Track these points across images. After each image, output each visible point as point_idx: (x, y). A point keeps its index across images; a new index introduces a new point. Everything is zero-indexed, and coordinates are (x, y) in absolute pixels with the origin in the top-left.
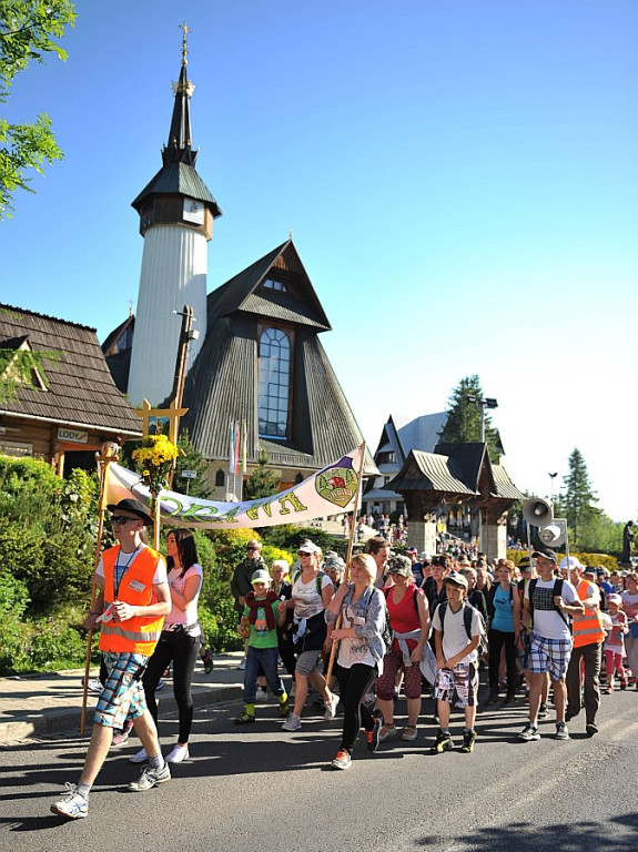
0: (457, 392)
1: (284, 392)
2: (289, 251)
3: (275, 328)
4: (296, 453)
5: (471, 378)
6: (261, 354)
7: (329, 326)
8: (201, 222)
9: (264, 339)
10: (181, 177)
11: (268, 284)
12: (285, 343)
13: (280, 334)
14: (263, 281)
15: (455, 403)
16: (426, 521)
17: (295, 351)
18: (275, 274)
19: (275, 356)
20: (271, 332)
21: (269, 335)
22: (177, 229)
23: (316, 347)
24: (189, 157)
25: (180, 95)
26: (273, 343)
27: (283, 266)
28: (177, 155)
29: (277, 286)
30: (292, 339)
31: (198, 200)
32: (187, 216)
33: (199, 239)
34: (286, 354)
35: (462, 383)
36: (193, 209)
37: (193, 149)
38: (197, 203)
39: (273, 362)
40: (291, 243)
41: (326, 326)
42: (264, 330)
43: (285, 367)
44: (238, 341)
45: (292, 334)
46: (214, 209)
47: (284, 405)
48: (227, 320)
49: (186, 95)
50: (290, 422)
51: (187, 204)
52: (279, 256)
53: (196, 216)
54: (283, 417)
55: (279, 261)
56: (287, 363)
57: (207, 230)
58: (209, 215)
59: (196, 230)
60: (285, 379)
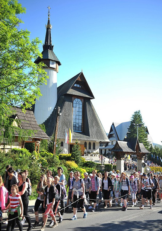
0: (133, 116)
1: (81, 118)
2: (81, 75)
3: (78, 98)
4: (85, 136)
5: (138, 111)
6: (74, 106)
7: (94, 97)
8: (55, 67)
9: (74, 102)
10: (49, 54)
11: (75, 85)
12: (81, 103)
13: (79, 100)
14: (74, 85)
15: (133, 119)
16: (121, 160)
17: (84, 105)
18: (77, 82)
19: (78, 107)
20: (76, 99)
21: (76, 101)
22: (48, 70)
23: (90, 104)
24: (51, 48)
25: (48, 29)
26: (77, 103)
27: (80, 80)
28: (48, 47)
29: (78, 86)
30: (83, 101)
31: (54, 61)
32: (51, 66)
33: (54, 72)
34: (81, 106)
35: (135, 113)
36: (53, 64)
37: (52, 45)
38: (54, 62)
39: (77, 109)
40: (82, 73)
41: (93, 98)
42: (74, 99)
43: (81, 110)
44: (67, 103)
45: (83, 100)
46: (59, 63)
47: (81, 121)
48: (63, 97)
49: (50, 28)
51: (51, 62)
52: (79, 77)
53: (54, 66)
54: (80, 125)
55: (79, 78)
56: (82, 109)
57: (57, 70)
58: (57, 65)
59: (54, 70)
60: (81, 114)
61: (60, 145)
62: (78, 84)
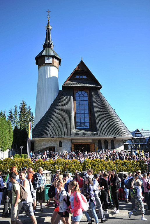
1: (87, 112)
3: (81, 91)
7: (101, 86)
9: (77, 95)
10: (45, 51)
11: (77, 77)
12: (86, 95)
13: (83, 92)
17: (90, 97)
22: (44, 66)
23: (98, 95)
24: (49, 45)
26: (81, 95)
32: (46, 62)
34: (86, 99)
36: (48, 59)
38: (49, 57)
42: (77, 92)
43: (86, 103)
45: (88, 92)
47: (87, 116)
50: (90, 122)
51: (46, 58)
54: (87, 120)
55: (78, 68)
56: (87, 101)
57: (54, 65)
58: (55, 60)
59: (50, 65)
60: (87, 107)
61: (58, 146)
62: (81, 75)
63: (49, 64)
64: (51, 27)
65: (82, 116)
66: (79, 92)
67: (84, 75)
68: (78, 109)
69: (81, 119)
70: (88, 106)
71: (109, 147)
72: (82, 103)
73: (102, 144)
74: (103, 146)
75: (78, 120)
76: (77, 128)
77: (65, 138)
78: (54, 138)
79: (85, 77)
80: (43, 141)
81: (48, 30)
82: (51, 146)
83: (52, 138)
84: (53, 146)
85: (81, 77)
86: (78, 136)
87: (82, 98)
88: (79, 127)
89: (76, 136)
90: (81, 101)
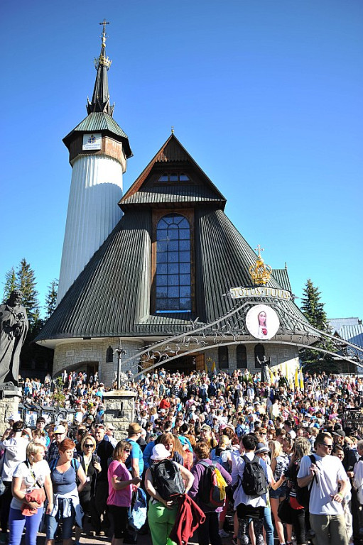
1: (186, 269)
3: (173, 215)
8: (99, 148)
9: (161, 225)
10: (85, 121)
11: (163, 179)
12: (185, 224)
13: (177, 219)
17: (194, 229)
18: (166, 168)
20: (169, 220)
21: (167, 222)
24: (100, 106)
26: (171, 226)
27: (166, 159)
29: (173, 178)
34: (186, 234)
36: (92, 140)
38: (94, 135)
42: (161, 218)
43: (186, 245)
45: (192, 216)
47: (186, 279)
50: (194, 295)
51: (86, 138)
54: (186, 291)
55: (162, 156)
56: (189, 241)
57: (106, 153)
58: (108, 140)
59: (97, 155)
60: (187, 257)
61: (105, 360)
62: (174, 174)
63: (93, 153)
64: (107, 60)
65: (173, 281)
66: (166, 219)
67: (182, 174)
68: (163, 261)
69: (169, 288)
70: (189, 253)
71: (248, 362)
72: (174, 246)
73: (230, 357)
74: (232, 360)
75: (161, 291)
76: (158, 312)
77: (121, 338)
78: (90, 338)
79: (184, 178)
80: (68, 346)
81: (100, 69)
82: (89, 360)
83: (84, 338)
84: (92, 360)
85: (175, 179)
86: (152, 334)
87: (173, 234)
88: (164, 310)
89: (148, 334)
90: (172, 242)
